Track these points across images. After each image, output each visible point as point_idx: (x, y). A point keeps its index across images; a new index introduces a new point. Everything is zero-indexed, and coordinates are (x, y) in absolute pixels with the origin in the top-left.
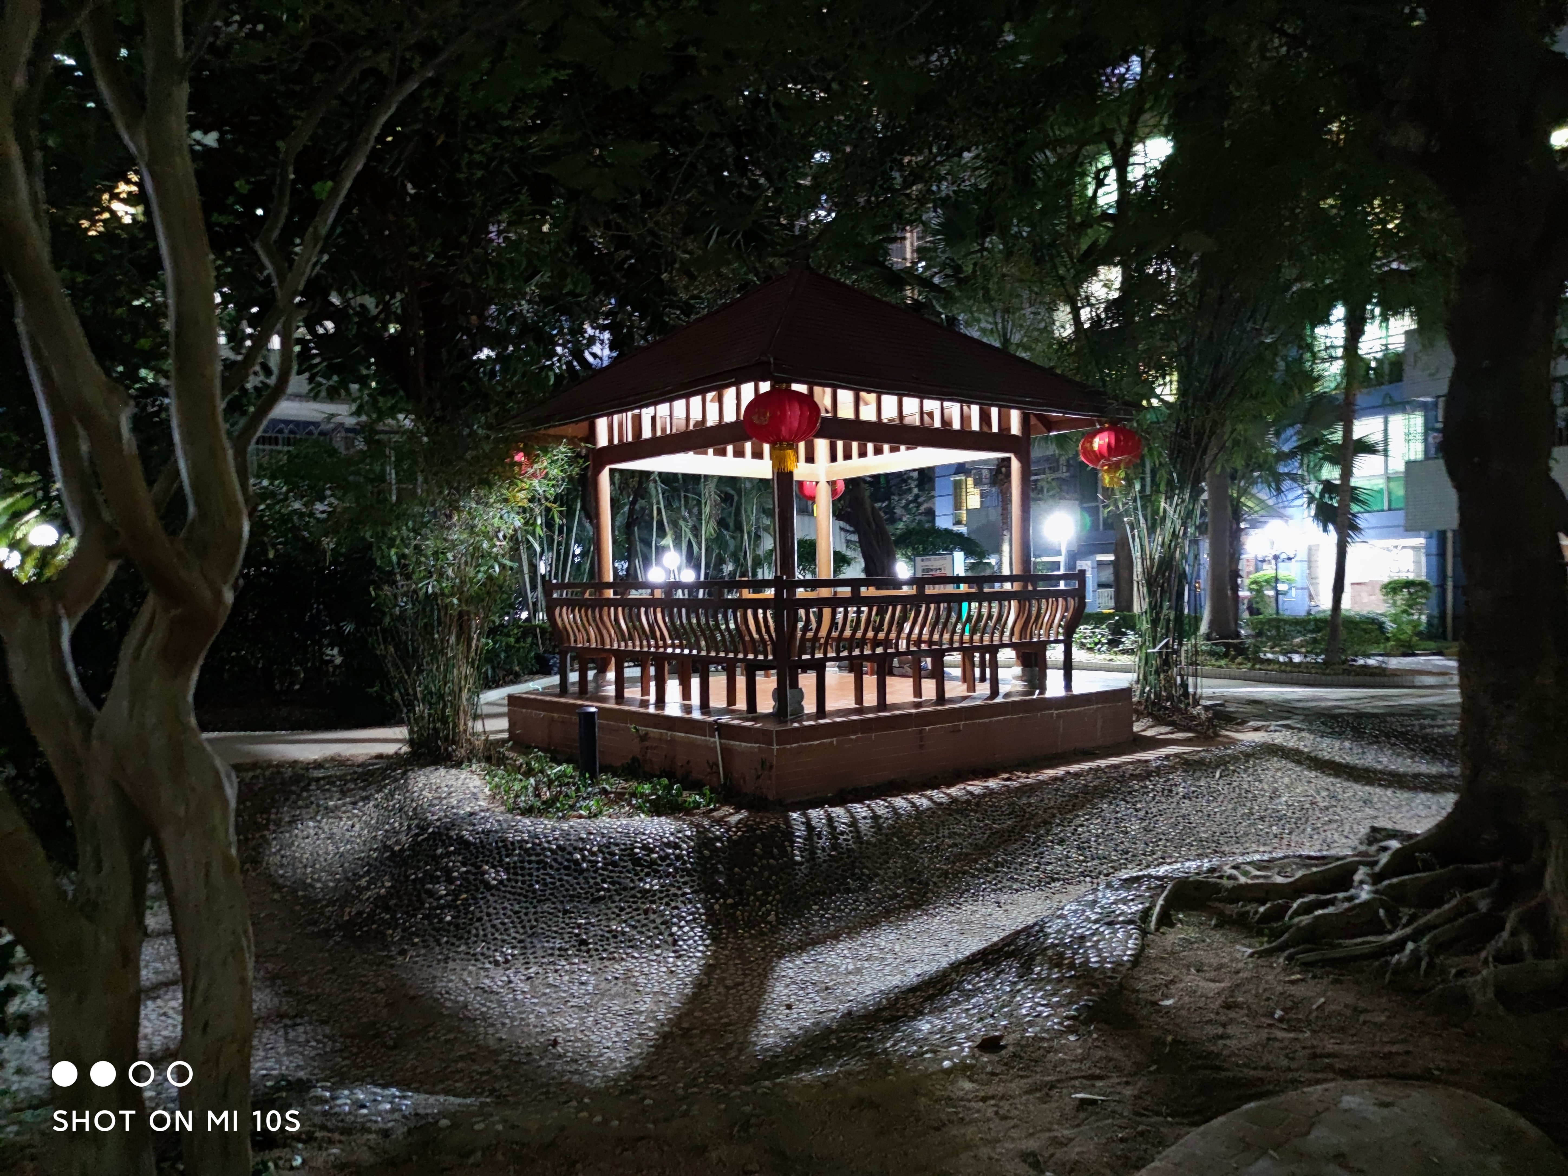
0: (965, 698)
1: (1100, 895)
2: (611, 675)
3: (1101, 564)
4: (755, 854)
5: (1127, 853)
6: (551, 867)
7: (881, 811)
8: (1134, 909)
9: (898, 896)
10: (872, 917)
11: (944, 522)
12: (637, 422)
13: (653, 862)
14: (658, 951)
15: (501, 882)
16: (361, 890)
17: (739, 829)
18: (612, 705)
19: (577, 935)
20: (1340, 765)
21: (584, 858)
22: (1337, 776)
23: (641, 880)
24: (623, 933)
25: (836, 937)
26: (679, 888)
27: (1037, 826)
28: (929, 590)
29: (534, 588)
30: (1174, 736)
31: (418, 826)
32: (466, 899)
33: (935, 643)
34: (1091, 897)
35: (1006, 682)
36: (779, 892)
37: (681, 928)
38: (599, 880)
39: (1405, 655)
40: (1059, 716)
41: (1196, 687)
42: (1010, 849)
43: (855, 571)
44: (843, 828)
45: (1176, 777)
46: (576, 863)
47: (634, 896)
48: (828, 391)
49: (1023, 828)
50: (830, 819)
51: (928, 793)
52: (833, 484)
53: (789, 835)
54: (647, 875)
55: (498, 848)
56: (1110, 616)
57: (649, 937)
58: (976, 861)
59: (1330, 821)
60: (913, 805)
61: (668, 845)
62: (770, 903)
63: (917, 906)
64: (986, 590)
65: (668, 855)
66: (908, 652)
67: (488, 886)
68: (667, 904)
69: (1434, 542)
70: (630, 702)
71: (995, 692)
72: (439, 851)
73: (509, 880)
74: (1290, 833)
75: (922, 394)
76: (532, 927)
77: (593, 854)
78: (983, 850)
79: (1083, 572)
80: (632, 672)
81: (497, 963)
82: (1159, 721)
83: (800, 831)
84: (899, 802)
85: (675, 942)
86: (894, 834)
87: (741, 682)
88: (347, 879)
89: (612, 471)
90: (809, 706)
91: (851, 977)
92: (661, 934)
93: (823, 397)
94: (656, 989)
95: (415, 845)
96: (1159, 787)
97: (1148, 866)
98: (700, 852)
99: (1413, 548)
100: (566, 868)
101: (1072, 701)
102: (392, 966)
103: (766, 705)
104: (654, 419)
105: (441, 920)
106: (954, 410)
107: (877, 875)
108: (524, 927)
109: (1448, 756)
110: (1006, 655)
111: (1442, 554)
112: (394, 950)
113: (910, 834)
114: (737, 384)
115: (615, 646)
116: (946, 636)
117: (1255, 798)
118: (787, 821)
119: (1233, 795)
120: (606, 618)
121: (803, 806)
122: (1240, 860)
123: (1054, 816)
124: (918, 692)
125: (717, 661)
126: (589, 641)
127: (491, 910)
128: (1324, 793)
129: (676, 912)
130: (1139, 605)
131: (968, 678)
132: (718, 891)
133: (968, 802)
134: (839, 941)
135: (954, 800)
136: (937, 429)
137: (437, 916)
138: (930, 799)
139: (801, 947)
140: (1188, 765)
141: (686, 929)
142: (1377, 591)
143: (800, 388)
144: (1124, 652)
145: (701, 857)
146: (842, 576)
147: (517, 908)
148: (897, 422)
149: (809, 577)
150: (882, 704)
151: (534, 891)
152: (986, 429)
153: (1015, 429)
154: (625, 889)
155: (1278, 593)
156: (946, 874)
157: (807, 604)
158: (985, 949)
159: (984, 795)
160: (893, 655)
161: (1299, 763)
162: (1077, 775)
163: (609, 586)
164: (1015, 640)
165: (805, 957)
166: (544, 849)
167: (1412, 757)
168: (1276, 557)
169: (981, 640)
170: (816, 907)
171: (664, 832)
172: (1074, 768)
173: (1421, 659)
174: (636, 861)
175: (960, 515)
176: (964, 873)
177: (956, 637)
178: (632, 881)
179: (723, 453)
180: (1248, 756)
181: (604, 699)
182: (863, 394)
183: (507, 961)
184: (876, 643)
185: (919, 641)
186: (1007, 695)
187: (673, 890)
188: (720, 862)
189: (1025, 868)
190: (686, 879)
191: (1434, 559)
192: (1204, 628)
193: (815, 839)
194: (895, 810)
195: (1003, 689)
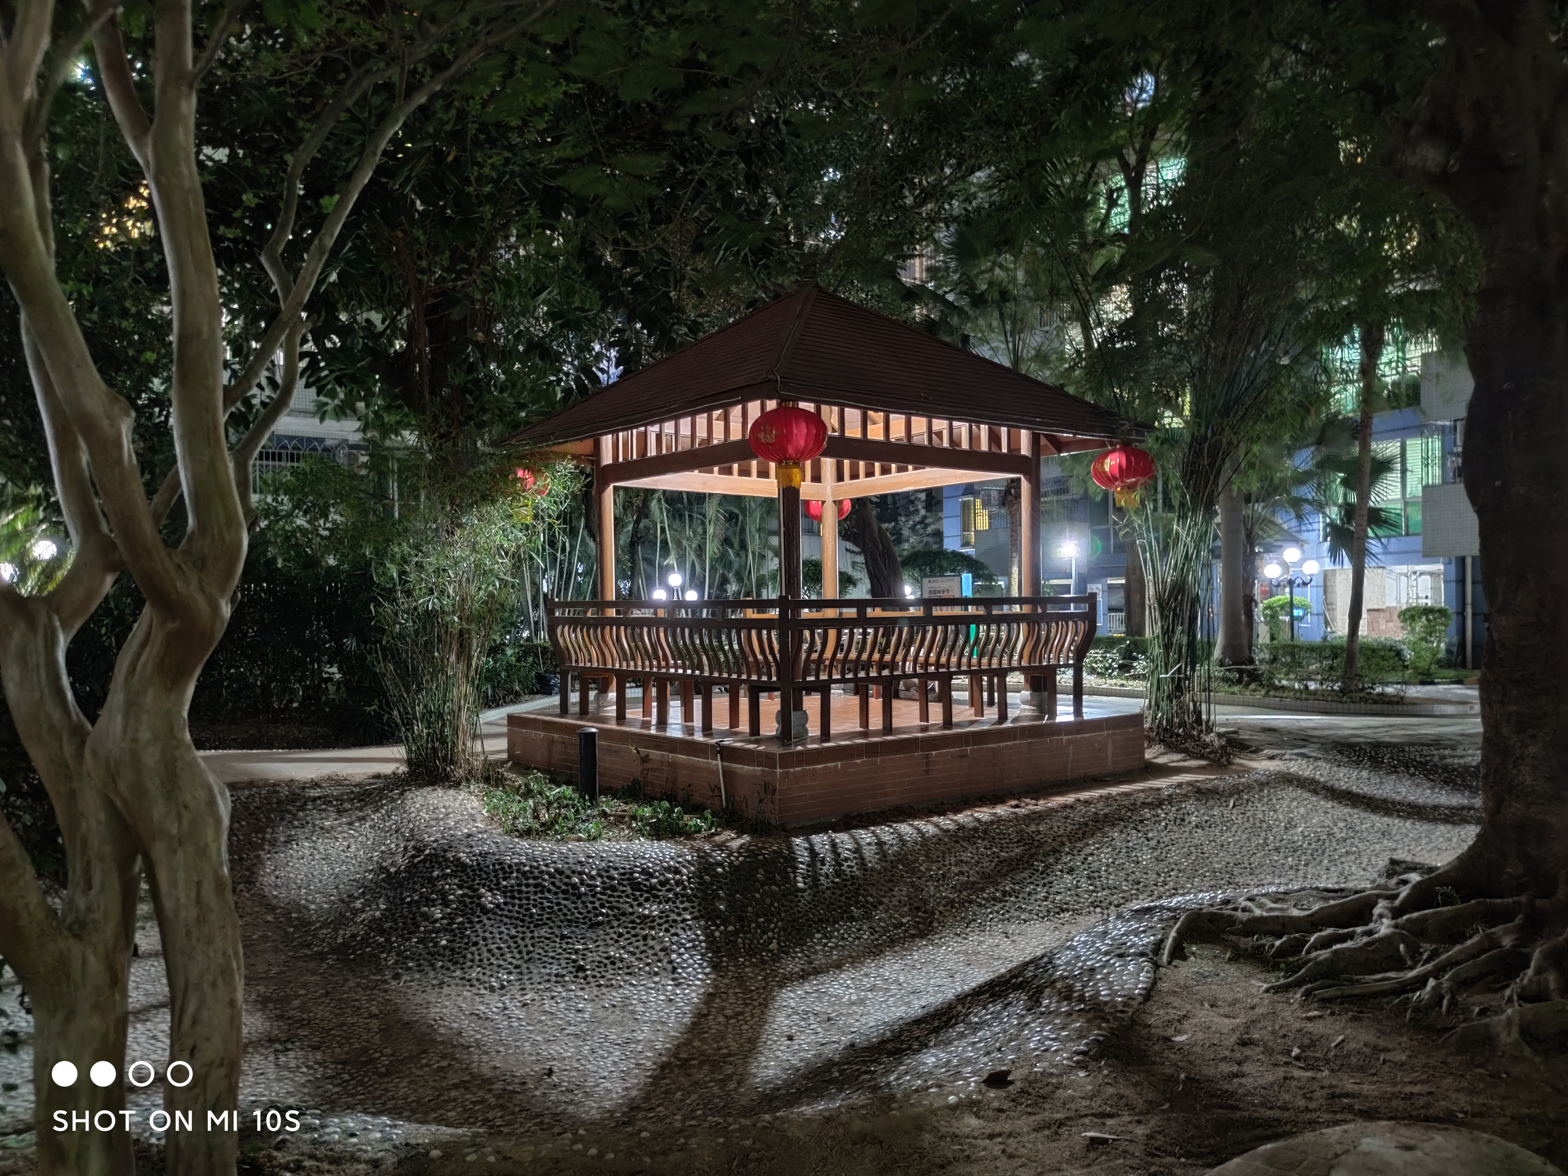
0: (972, 723)
1: (1111, 926)
2: (612, 695)
3: (1111, 587)
4: (757, 880)
5: (1139, 883)
6: (549, 891)
7: (886, 838)
8: (1147, 940)
9: (902, 924)
10: (876, 946)
11: (951, 544)
12: (643, 439)
13: (652, 888)
14: (657, 979)
15: (498, 906)
16: (356, 912)
17: (740, 854)
18: (613, 726)
19: (574, 961)
20: (1358, 795)
21: (582, 882)
22: (1354, 806)
23: (640, 905)
24: (622, 960)
25: (839, 966)
26: (679, 914)
27: (1046, 855)
28: (937, 612)
29: (536, 607)
30: (1186, 764)
31: (414, 848)
32: (462, 923)
33: (943, 666)
34: (1101, 929)
35: (1016, 706)
36: (782, 920)
37: (680, 955)
38: (597, 905)
39: (1423, 683)
40: (1069, 742)
41: (1209, 713)
42: (1018, 878)
43: (861, 591)
44: (846, 854)
45: (1189, 806)
46: (575, 886)
47: (633, 922)
48: (835, 409)
49: (1032, 856)
50: (834, 845)
51: (935, 819)
52: (838, 503)
53: (791, 861)
54: (647, 900)
55: (495, 871)
56: (1120, 641)
57: (648, 964)
58: (983, 890)
59: (1347, 853)
60: (919, 830)
61: (668, 869)
62: (772, 930)
63: (922, 935)
64: (994, 612)
65: (667, 881)
66: (915, 675)
67: (485, 911)
68: (667, 931)
69: (1453, 568)
70: (632, 723)
71: (1003, 717)
72: (436, 873)
73: (505, 903)
74: (1306, 865)
75: (930, 413)
76: (528, 953)
77: (592, 878)
78: (990, 879)
79: (1094, 596)
80: (633, 693)
81: (492, 989)
82: (1171, 747)
83: (803, 857)
84: (904, 828)
85: (674, 970)
86: (899, 861)
87: (744, 703)
88: (342, 901)
89: (616, 489)
90: (814, 729)
91: (855, 1008)
92: (660, 961)
93: (830, 415)
94: (654, 1018)
95: (412, 866)
96: (1171, 816)
97: (1160, 897)
98: (701, 878)
99: (1431, 574)
100: (565, 892)
101: (1080, 726)
102: (386, 991)
103: (769, 727)
104: (659, 437)
105: (436, 944)
106: (962, 428)
107: (882, 903)
108: (520, 952)
109: (1469, 787)
110: (1015, 679)
111: (1461, 581)
112: (388, 974)
113: (916, 860)
114: (744, 402)
115: (617, 666)
116: (954, 659)
117: (1270, 828)
118: (790, 848)
119: (1247, 825)
120: (608, 637)
121: (807, 831)
122: (1255, 891)
123: (1063, 844)
124: (925, 716)
125: (720, 682)
126: (590, 661)
127: (487, 935)
128: (1341, 825)
129: (675, 938)
130: (1152, 630)
131: (975, 702)
132: (718, 917)
133: (975, 829)
134: (842, 971)
135: (961, 827)
136: (945, 449)
137: (432, 939)
138: (937, 825)
139: (804, 976)
140: (1202, 793)
141: (686, 956)
142: (1395, 617)
143: (808, 406)
144: (1135, 677)
145: (702, 883)
146: (848, 597)
147: (513, 932)
148: (905, 441)
149: (814, 597)
150: (888, 728)
151: (531, 915)
152: (995, 449)
153: (1025, 449)
154: (624, 914)
155: (1293, 618)
156: (952, 903)
157: (812, 624)
158: (992, 981)
159: (992, 822)
160: (899, 678)
161: (1315, 792)
162: (1087, 803)
163: (611, 604)
164: (1024, 664)
165: (807, 987)
166: (542, 872)
167: (1432, 788)
168: (1291, 583)
169: (990, 663)
170: (818, 936)
171: (664, 856)
172: (1084, 795)
173: (1441, 687)
174: (636, 886)
175: (969, 536)
176: (970, 902)
177: (964, 660)
178: (631, 906)
179: (729, 472)
180: (1262, 785)
181: (604, 720)
182: (870, 413)
183: (502, 987)
184: (882, 666)
185: (926, 664)
186: (1015, 720)
187: (673, 916)
188: (721, 888)
189: (1033, 898)
190: (686, 904)
191: (1453, 586)
192: (1217, 653)
193: (819, 865)
194: (900, 837)
195: (1012, 713)
